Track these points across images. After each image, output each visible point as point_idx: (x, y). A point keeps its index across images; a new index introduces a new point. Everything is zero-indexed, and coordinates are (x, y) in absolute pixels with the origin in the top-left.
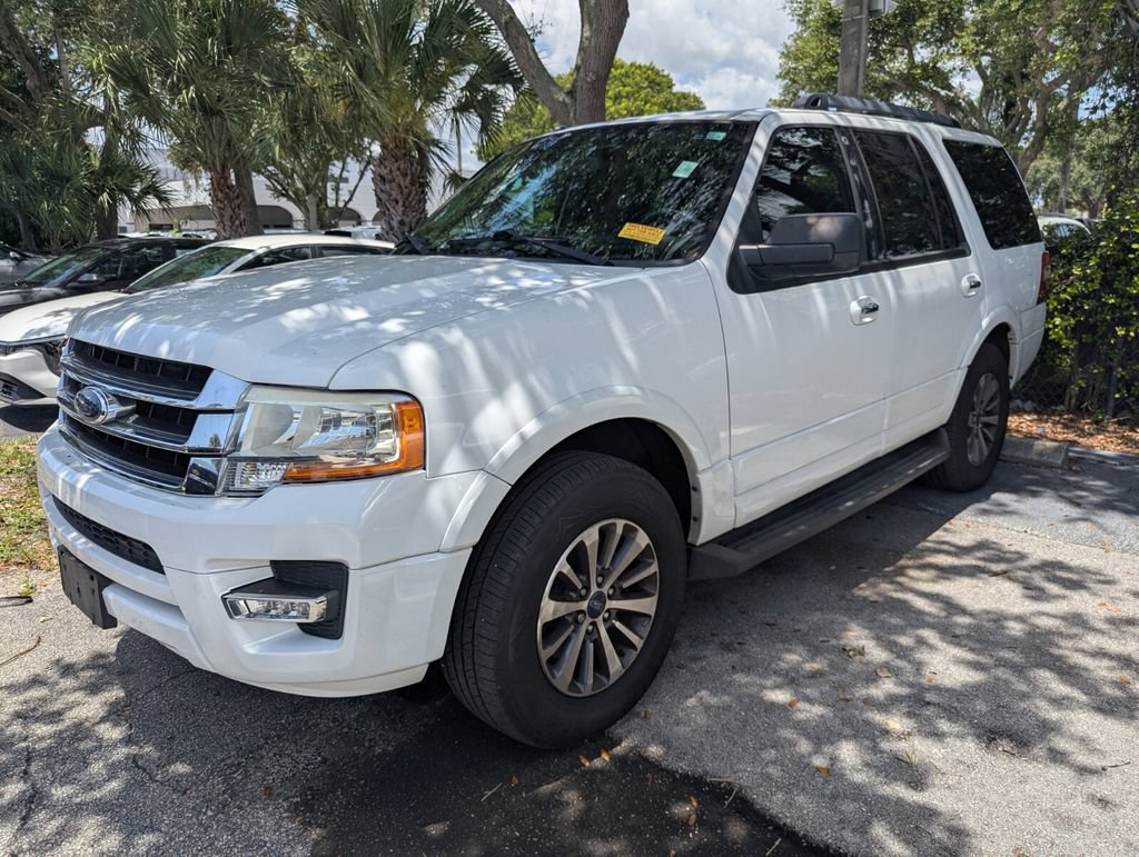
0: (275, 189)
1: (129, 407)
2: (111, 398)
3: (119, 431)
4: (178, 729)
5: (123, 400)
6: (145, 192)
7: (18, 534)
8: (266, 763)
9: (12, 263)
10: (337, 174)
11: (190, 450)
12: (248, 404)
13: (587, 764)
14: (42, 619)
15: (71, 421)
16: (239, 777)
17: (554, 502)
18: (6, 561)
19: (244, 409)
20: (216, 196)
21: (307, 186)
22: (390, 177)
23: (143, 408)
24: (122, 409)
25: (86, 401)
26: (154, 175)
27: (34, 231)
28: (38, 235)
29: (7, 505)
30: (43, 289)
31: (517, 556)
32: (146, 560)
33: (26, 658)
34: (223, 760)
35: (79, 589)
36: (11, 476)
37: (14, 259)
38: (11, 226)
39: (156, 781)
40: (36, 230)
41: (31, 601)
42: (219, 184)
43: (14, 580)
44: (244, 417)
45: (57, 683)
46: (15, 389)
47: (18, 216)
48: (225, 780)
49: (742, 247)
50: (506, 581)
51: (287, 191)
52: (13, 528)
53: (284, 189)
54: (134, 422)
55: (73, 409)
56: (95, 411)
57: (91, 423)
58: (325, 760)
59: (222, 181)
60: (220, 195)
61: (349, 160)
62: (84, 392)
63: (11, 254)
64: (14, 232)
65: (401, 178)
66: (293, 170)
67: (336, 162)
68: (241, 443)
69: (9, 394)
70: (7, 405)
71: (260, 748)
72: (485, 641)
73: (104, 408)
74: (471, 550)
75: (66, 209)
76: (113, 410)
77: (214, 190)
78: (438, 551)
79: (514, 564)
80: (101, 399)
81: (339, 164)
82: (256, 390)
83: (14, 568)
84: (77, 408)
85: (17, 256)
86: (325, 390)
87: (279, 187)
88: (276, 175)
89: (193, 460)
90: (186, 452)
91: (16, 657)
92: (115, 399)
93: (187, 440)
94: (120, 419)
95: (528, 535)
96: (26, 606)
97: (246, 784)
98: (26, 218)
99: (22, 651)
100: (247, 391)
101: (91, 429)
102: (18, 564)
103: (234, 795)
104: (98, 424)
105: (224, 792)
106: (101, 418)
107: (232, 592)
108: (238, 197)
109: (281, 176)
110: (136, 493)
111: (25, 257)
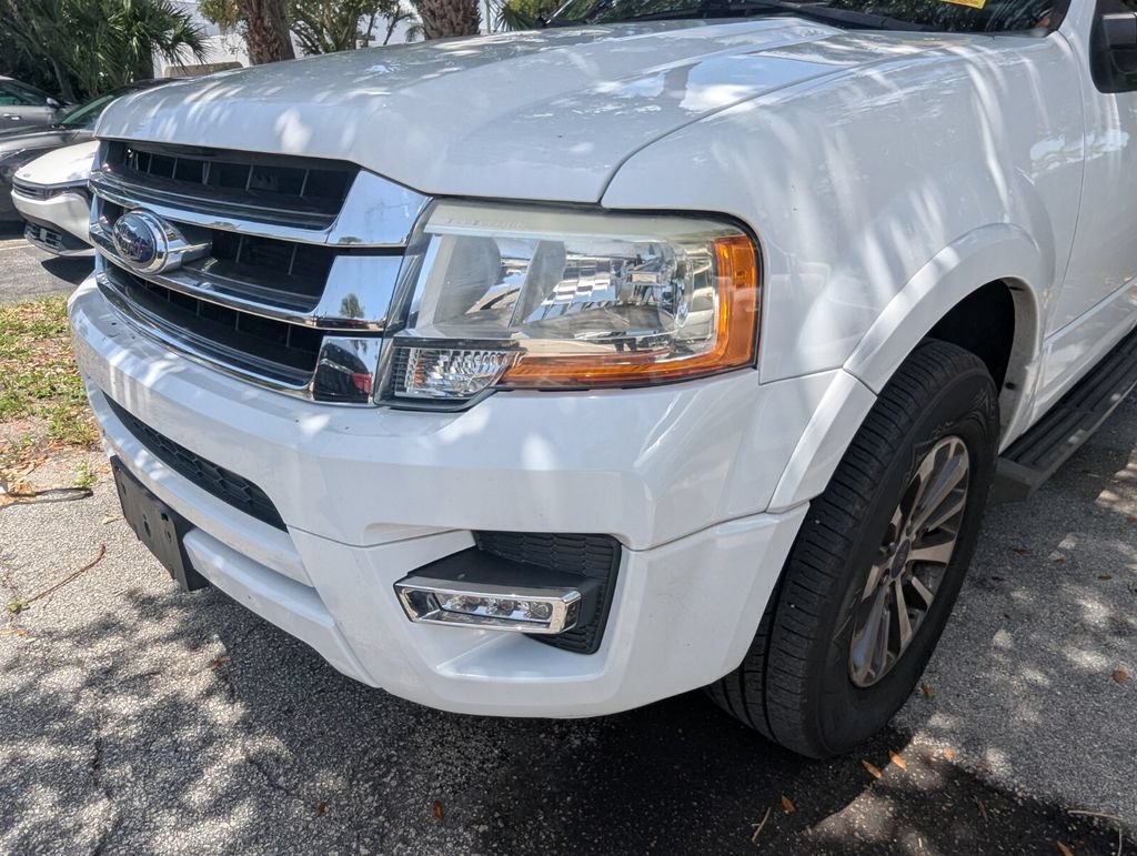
0: (305, 45)
1: (199, 247)
2: (171, 229)
3: (185, 284)
4: (296, 695)
5: (189, 232)
6: (177, 39)
7: (72, 405)
8: (425, 758)
9: (50, 110)
10: (365, 31)
11: (320, 322)
12: (429, 236)
13: (879, 776)
14: (106, 519)
15: (115, 270)
16: (394, 783)
17: (904, 419)
18: (61, 439)
19: (422, 248)
20: (253, 39)
21: (336, 40)
22: (441, 12)
23: (223, 247)
24: (190, 248)
25: (131, 235)
26: (186, 21)
27: (71, 82)
28: (77, 86)
29: (59, 370)
30: (81, 131)
31: (856, 508)
32: (250, 502)
33: (88, 577)
34: (365, 752)
35: (146, 525)
36: (60, 335)
37: (52, 106)
38: (48, 75)
39: (280, 788)
40: (74, 80)
41: (91, 494)
42: (255, 25)
43: (70, 464)
44: (421, 261)
45: (134, 630)
46: (59, 238)
47: (55, 64)
48: (374, 788)
49: (1108, 17)
50: (835, 549)
51: (317, 47)
52: (66, 398)
53: (313, 45)
54: (212, 269)
55: (111, 248)
56: (146, 252)
57: (144, 271)
58: (504, 757)
59: (259, 22)
60: (257, 38)
61: (377, 15)
62: (127, 221)
63: (49, 100)
64: (51, 83)
65: (453, 14)
66: (323, 25)
67: (365, 16)
68: (416, 314)
69: (54, 244)
70: (53, 257)
71: (412, 731)
72: (794, 638)
73: (160, 247)
74: (808, 506)
75: (100, 55)
76: (175, 249)
77: (251, 31)
78: (765, 511)
79: (851, 522)
80: (155, 231)
81: (367, 18)
82: (443, 210)
83: (69, 448)
84: (118, 248)
85: (55, 103)
86: (593, 209)
87: (309, 44)
88: (306, 29)
89: (326, 340)
90: (315, 326)
91: (76, 575)
92: (177, 232)
93: (316, 303)
94: (188, 265)
95: (870, 473)
96: (85, 500)
97: (404, 795)
98: (62, 68)
99: (83, 566)
100: (428, 210)
101: (143, 281)
102: (74, 444)
103: (392, 816)
104: (154, 273)
105: (378, 812)
106: (157, 263)
107: (411, 574)
108: (275, 41)
109: (311, 31)
110: (252, 403)
111: (63, 104)
